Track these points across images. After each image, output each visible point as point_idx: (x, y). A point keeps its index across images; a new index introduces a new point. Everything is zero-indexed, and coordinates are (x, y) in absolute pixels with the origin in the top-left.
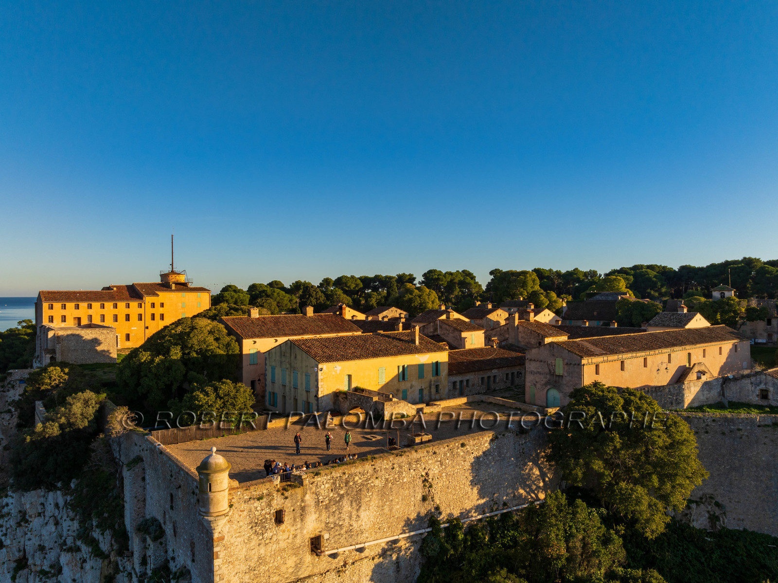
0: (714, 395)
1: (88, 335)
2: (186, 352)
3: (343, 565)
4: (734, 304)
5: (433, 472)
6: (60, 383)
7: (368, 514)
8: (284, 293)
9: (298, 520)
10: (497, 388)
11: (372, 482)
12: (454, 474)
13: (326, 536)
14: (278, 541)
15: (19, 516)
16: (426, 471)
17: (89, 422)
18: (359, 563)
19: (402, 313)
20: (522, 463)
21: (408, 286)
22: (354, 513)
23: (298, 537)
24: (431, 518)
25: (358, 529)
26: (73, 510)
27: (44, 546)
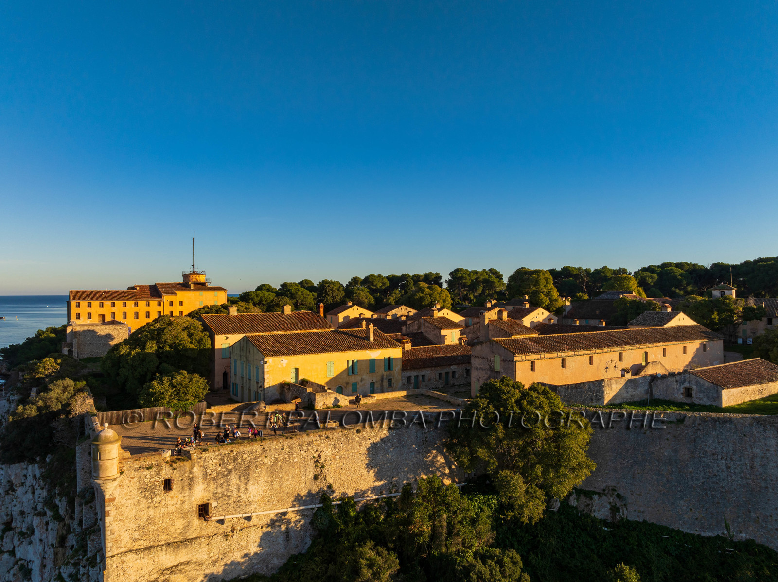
0: (640, 393)
1: (103, 331)
2: (161, 346)
3: (232, 531)
4: (730, 303)
5: (326, 454)
6: (53, 372)
7: (257, 487)
8: (308, 291)
9: (186, 488)
10: (456, 384)
11: (261, 460)
12: (348, 457)
13: (214, 504)
14: (166, 506)
15: (7, 485)
16: (318, 453)
17: (62, 405)
18: (247, 530)
19: (410, 312)
20: (425, 450)
21: (421, 285)
22: (242, 486)
23: (186, 503)
24: (323, 495)
25: (246, 500)
26: (44, 480)
27: (24, 511)
